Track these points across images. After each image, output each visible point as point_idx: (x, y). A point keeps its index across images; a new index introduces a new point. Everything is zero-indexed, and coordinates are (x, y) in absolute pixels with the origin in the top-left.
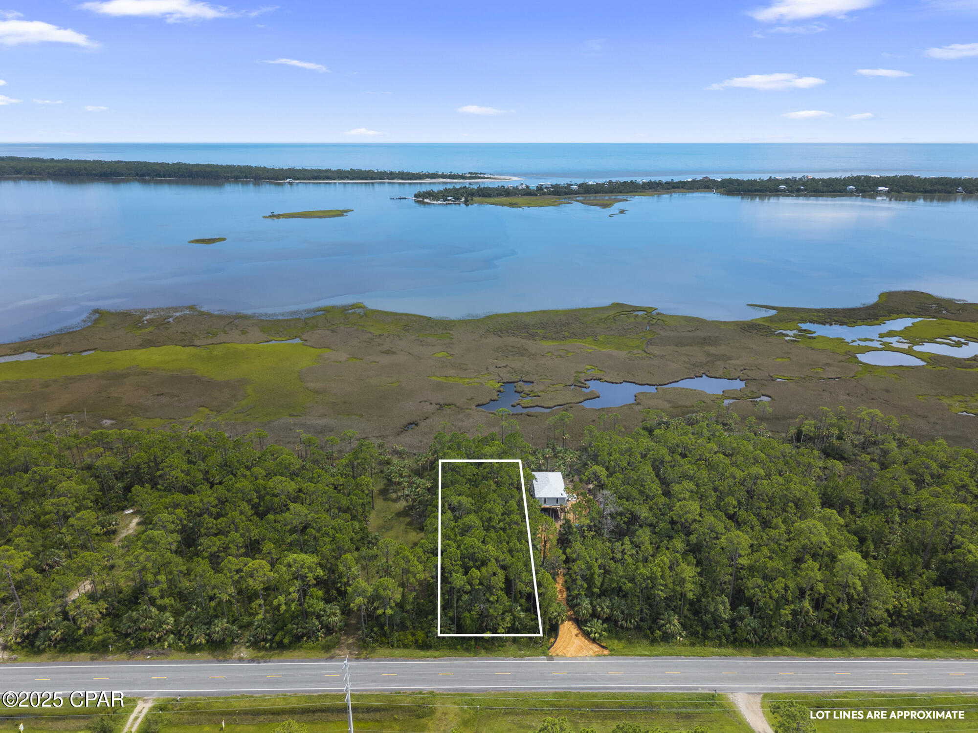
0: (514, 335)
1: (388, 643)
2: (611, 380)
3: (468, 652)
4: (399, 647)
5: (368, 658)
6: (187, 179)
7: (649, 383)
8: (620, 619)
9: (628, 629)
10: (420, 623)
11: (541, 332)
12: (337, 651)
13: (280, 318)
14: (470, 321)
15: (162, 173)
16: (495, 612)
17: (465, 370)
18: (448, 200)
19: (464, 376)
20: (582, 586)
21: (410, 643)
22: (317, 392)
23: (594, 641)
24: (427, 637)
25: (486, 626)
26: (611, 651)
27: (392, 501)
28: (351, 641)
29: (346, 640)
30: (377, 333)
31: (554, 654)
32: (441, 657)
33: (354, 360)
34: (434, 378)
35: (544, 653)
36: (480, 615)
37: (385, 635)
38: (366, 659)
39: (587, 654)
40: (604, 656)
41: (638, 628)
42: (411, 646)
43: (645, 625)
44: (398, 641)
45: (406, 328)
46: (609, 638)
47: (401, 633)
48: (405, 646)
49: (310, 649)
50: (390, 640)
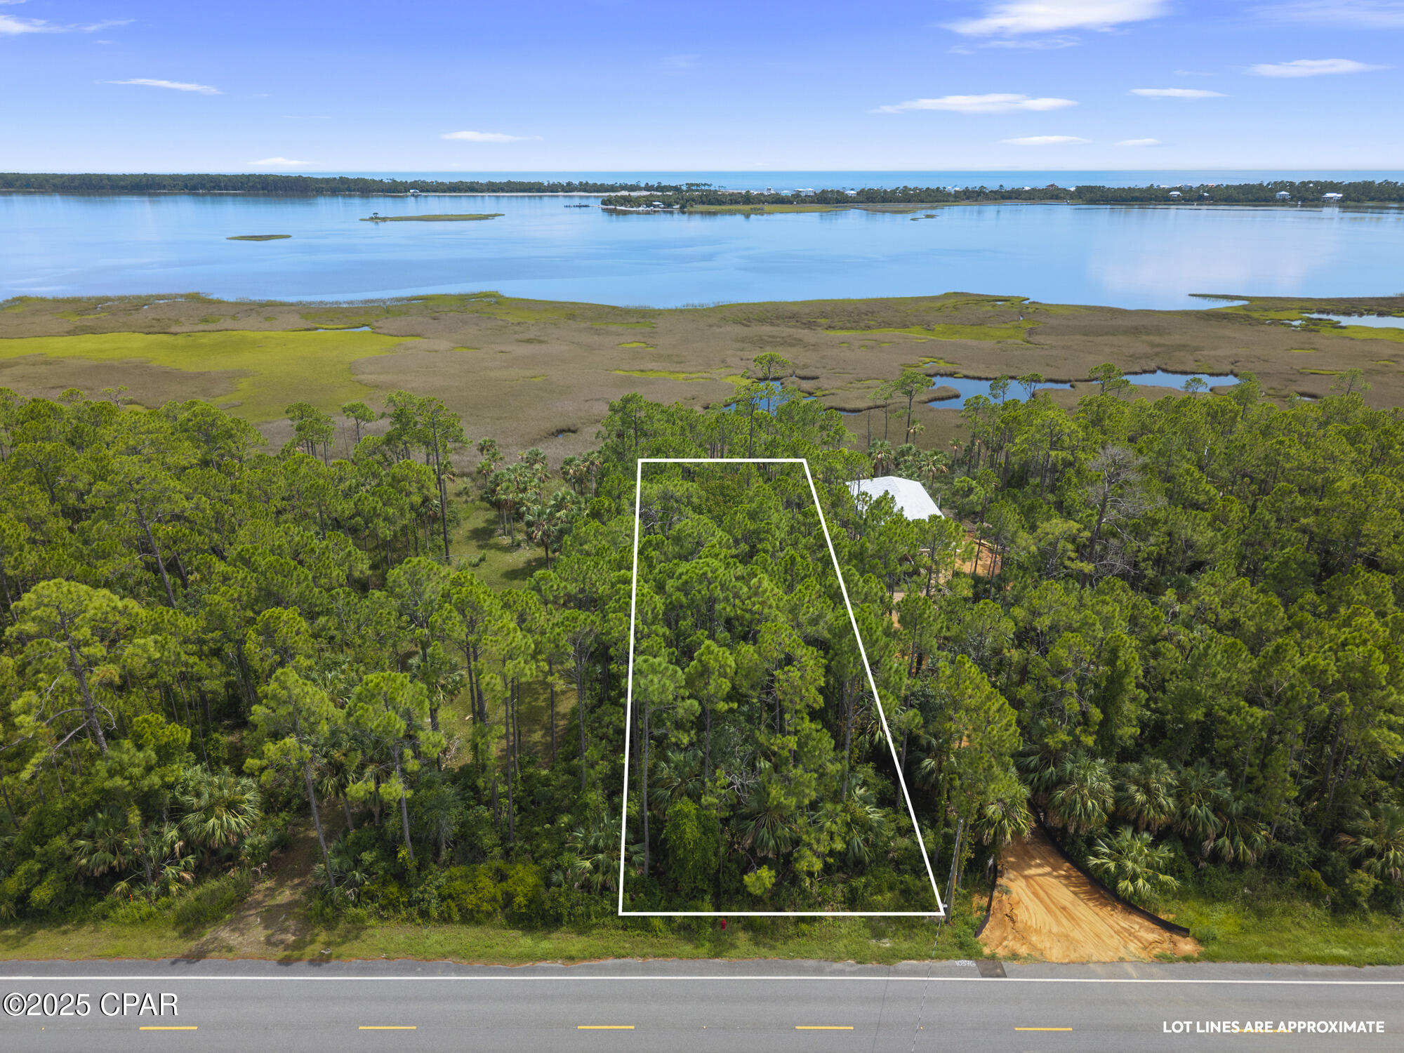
0: (772, 324)
1: (410, 904)
2: (976, 375)
3: (689, 940)
4: (446, 919)
5: (327, 959)
6: (261, 192)
7: (1056, 377)
8: (1211, 830)
9: (1237, 865)
10: (529, 838)
11: (823, 321)
12: (225, 934)
13: (345, 306)
14: (689, 311)
15: (223, 184)
16: (787, 794)
17: (681, 362)
18: (655, 206)
19: (677, 369)
20: (1085, 717)
21: (486, 907)
22: (377, 386)
23: (1131, 905)
24: (548, 884)
25: (752, 850)
26: (1200, 941)
27: (499, 549)
28: (285, 896)
29: (271, 892)
30: (515, 322)
31: (1000, 952)
32: (593, 956)
33: (465, 350)
34: (618, 372)
35: (966, 948)
36: (733, 807)
37: (401, 876)
38: (319, 962)
39: (1123, 953)
40: (1187, 959)
41: (1274, 863)
42: (489, 915)
43: (1301, 853)
44: (443, 898)
45: (572, 317)
46: (1182, 895)
47: (455, 871)
48: (470, 917)
49: (133, 923)
50: (416, 895)
